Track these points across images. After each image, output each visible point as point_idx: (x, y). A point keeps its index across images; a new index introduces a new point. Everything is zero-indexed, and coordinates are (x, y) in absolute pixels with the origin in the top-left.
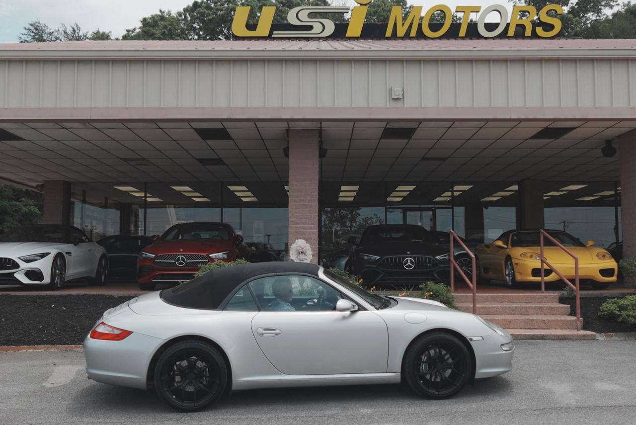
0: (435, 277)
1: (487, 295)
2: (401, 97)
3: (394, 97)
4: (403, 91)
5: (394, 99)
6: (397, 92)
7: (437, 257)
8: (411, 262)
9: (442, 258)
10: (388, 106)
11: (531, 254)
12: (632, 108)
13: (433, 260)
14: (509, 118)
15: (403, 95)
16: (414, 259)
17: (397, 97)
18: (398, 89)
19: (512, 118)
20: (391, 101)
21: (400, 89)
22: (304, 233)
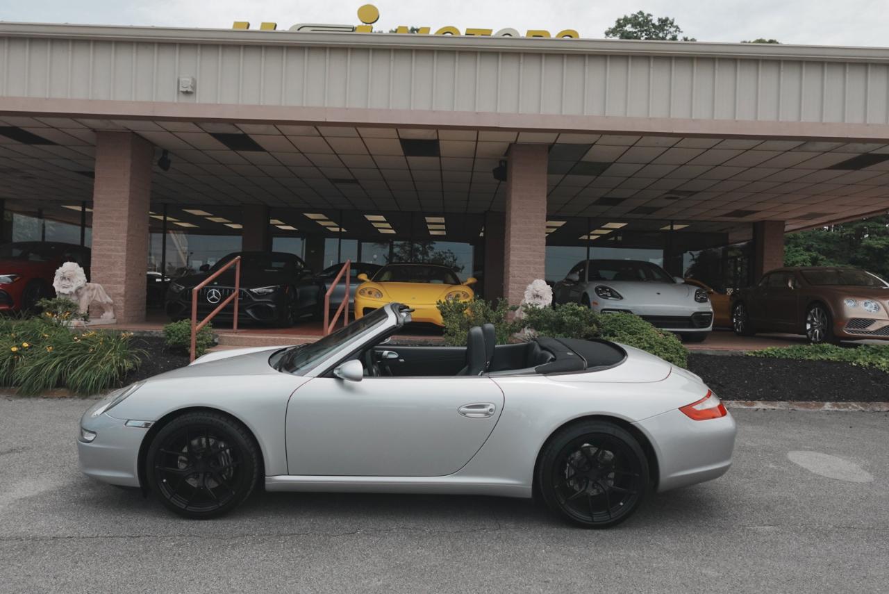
0: (247, 313)
1: (268, 337)
2: (190, 90)
3: (181, 89)
4: (194, 81)
5: (183, 92)
6: (186, 83)
7: (253, 290)
8: (217, 294)
9: (264, 290)
10: (176, 101)
11: (371, 290)
12: (477, 113)
13: (245, 293)
14: (324, 120)
15: (194, 87)
16: (221, 291)
17: (185, 90)
18: (188, 79)
19: (329, 120)
20: (181, 93)
21: (190, 80)
22: (109, 256)
